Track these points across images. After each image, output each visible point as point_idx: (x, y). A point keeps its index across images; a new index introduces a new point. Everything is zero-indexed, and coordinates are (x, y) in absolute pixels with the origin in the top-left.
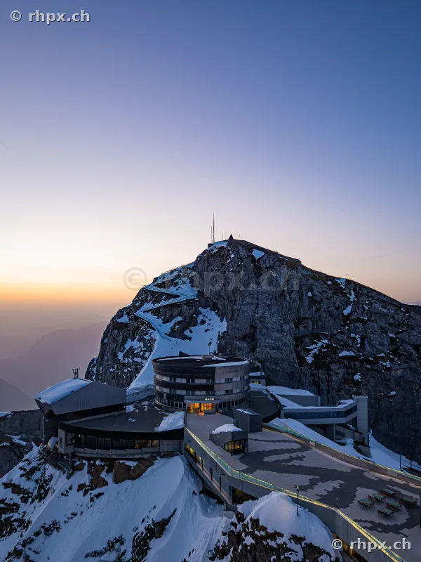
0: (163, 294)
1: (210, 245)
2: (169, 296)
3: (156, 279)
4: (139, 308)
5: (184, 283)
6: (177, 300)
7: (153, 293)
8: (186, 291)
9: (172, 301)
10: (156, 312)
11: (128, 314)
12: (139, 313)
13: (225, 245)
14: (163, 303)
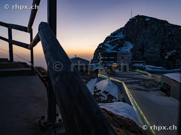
0: (112, 38)
1: (130, 19)
2: (115, 38)
3: (111, 34)
4: (105, 43)
5: (120, 33)
6: (117, 39)
7: (110, 37)
8: (121, 36)
9: (116, 39)
10: (110, 43)
11: (102, 45)
12: (105, 44)
13: (134, 18)
14: (113, 40)
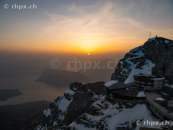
0: (133, 55)
1: (149, 39)
2: (135, 56)
3: (131, 51)
4: (126, 59)
5: (140, 52)
6: (138, 57)
7: (130, 55)
8: (141, 54)
9: (136, 57)
10: (131, 61)
11: (123, 61)
12: (126, 61)
13: (155, 39)
14: (133, 58)
